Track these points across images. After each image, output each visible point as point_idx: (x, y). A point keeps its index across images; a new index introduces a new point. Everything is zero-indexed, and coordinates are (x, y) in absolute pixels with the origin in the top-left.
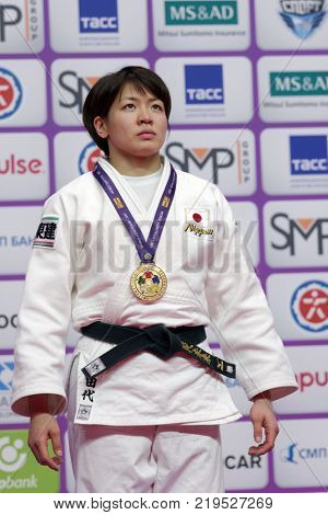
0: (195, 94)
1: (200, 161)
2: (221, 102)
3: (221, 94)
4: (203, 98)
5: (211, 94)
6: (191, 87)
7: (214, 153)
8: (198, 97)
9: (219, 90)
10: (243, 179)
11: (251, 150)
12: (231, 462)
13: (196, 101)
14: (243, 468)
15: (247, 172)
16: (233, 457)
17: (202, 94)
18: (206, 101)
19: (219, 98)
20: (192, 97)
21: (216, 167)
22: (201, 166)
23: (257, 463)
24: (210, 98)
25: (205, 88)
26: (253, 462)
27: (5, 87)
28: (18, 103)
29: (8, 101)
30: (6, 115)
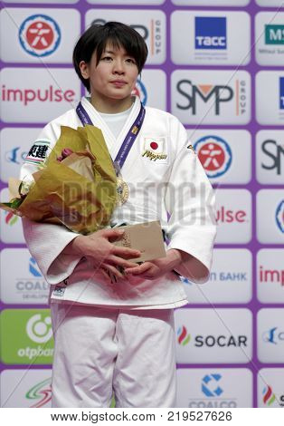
0: (203, 41)
1: (206, 96)
2: (224, 47)
3: (224, 41)
4: (209, 44)
5: (216, 41)
6: (200, 35)
7: (217, 89)
8: (205, 43)
9: (222, 38)
10: (240, 112)
12: (222, 341)
13: (203, 47)
14: (232, 346)
15: (243, 106)
16: (224, 337)
17: (209, 41)
18: (211, 47)
19: (223, 44)
20: (200, 43)
21: (218, 100)
22: (206, 100)
23: (244, 342)
24: (216, 44)
25: (211, 36)
26: (240, 342)
27: (47, 31)
28: (57, 44)
29: (49, 41)
30: (47, 54)
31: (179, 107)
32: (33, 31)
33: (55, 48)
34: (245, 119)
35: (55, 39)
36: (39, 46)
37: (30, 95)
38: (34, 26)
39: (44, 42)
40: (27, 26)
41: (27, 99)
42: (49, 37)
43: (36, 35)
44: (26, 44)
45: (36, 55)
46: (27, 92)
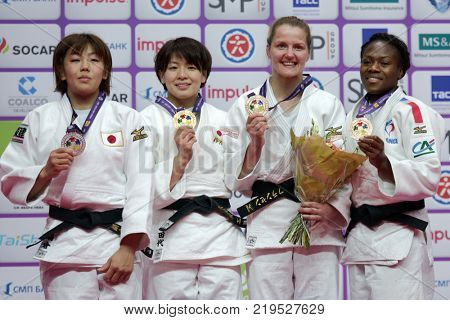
11: (336, 38)
27: (243, 42)
28: (252, 52)
29: (245, 50)
30: (244, 60)
31: (350, 101)
32: (232, 42)
33: (250, 55)
34: (335, 62)
35: (250, 49)
36: (237, 54)
37: (230, 93)
38: (233, 38)
39: (241, 50)
40: (227, 39)
41: (228, 96)
42: (245, 47)
43: (234, 45)
44: (227, 53)
45: (235, 61)
46: (227, 91)
